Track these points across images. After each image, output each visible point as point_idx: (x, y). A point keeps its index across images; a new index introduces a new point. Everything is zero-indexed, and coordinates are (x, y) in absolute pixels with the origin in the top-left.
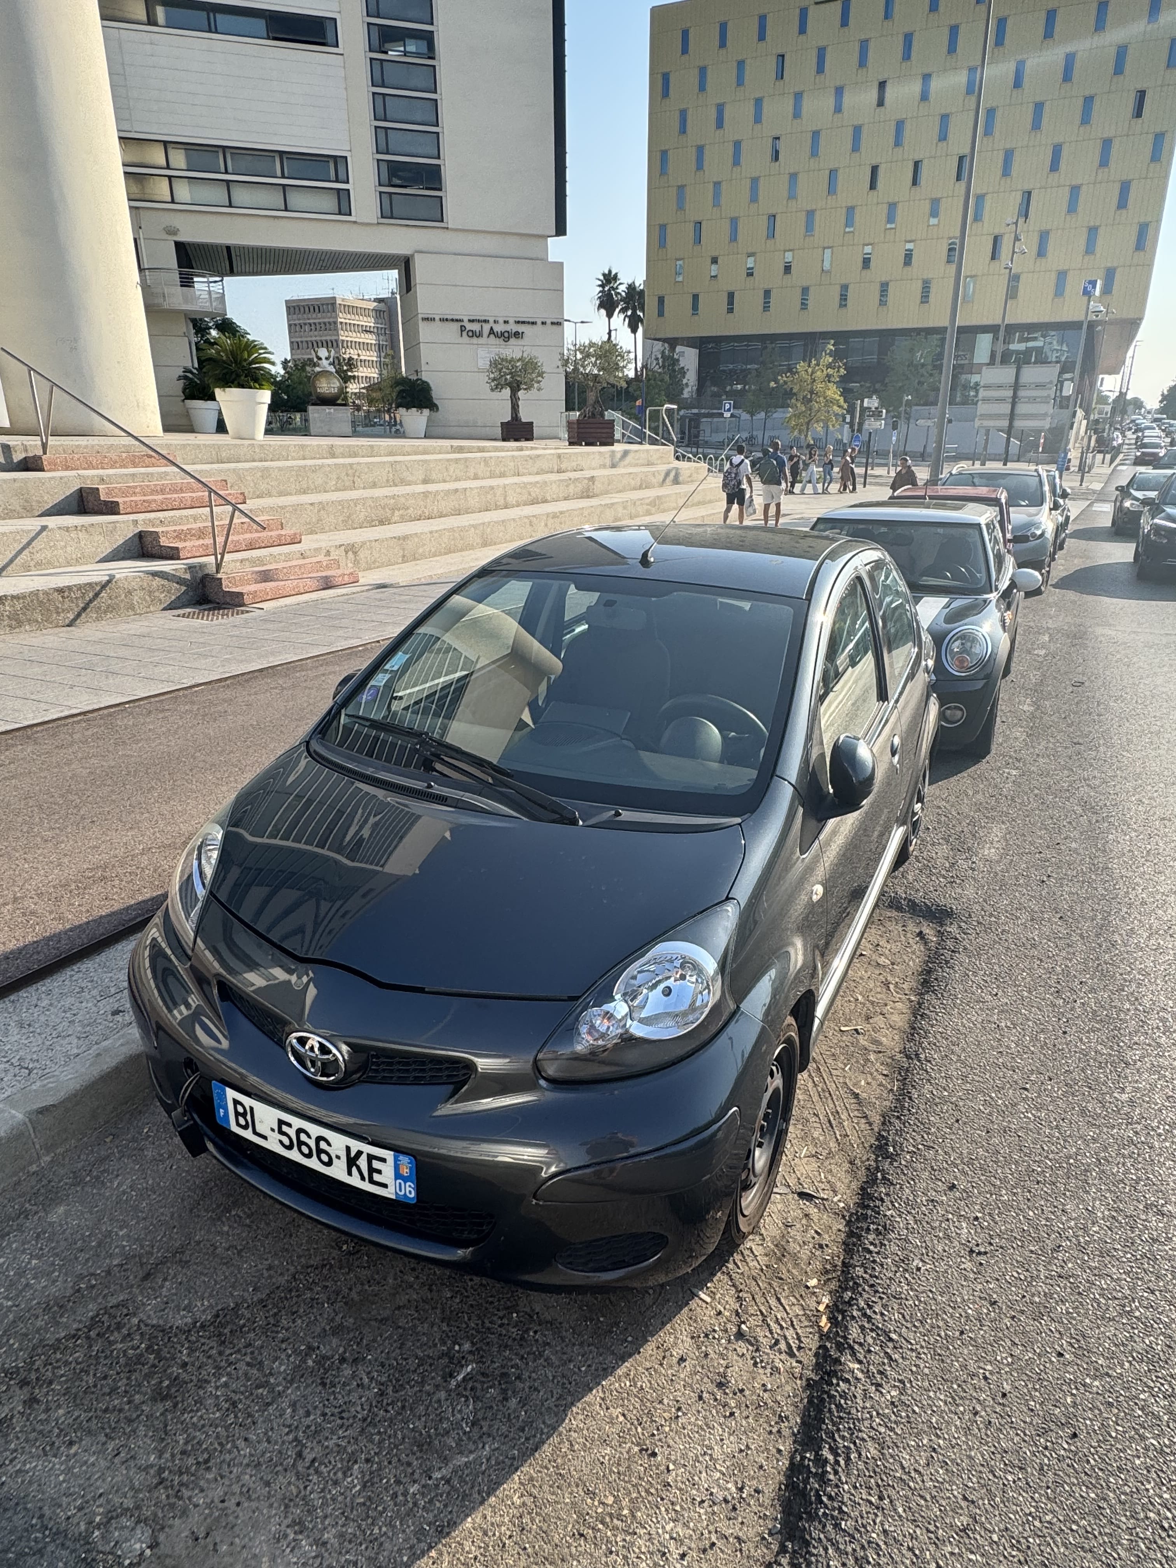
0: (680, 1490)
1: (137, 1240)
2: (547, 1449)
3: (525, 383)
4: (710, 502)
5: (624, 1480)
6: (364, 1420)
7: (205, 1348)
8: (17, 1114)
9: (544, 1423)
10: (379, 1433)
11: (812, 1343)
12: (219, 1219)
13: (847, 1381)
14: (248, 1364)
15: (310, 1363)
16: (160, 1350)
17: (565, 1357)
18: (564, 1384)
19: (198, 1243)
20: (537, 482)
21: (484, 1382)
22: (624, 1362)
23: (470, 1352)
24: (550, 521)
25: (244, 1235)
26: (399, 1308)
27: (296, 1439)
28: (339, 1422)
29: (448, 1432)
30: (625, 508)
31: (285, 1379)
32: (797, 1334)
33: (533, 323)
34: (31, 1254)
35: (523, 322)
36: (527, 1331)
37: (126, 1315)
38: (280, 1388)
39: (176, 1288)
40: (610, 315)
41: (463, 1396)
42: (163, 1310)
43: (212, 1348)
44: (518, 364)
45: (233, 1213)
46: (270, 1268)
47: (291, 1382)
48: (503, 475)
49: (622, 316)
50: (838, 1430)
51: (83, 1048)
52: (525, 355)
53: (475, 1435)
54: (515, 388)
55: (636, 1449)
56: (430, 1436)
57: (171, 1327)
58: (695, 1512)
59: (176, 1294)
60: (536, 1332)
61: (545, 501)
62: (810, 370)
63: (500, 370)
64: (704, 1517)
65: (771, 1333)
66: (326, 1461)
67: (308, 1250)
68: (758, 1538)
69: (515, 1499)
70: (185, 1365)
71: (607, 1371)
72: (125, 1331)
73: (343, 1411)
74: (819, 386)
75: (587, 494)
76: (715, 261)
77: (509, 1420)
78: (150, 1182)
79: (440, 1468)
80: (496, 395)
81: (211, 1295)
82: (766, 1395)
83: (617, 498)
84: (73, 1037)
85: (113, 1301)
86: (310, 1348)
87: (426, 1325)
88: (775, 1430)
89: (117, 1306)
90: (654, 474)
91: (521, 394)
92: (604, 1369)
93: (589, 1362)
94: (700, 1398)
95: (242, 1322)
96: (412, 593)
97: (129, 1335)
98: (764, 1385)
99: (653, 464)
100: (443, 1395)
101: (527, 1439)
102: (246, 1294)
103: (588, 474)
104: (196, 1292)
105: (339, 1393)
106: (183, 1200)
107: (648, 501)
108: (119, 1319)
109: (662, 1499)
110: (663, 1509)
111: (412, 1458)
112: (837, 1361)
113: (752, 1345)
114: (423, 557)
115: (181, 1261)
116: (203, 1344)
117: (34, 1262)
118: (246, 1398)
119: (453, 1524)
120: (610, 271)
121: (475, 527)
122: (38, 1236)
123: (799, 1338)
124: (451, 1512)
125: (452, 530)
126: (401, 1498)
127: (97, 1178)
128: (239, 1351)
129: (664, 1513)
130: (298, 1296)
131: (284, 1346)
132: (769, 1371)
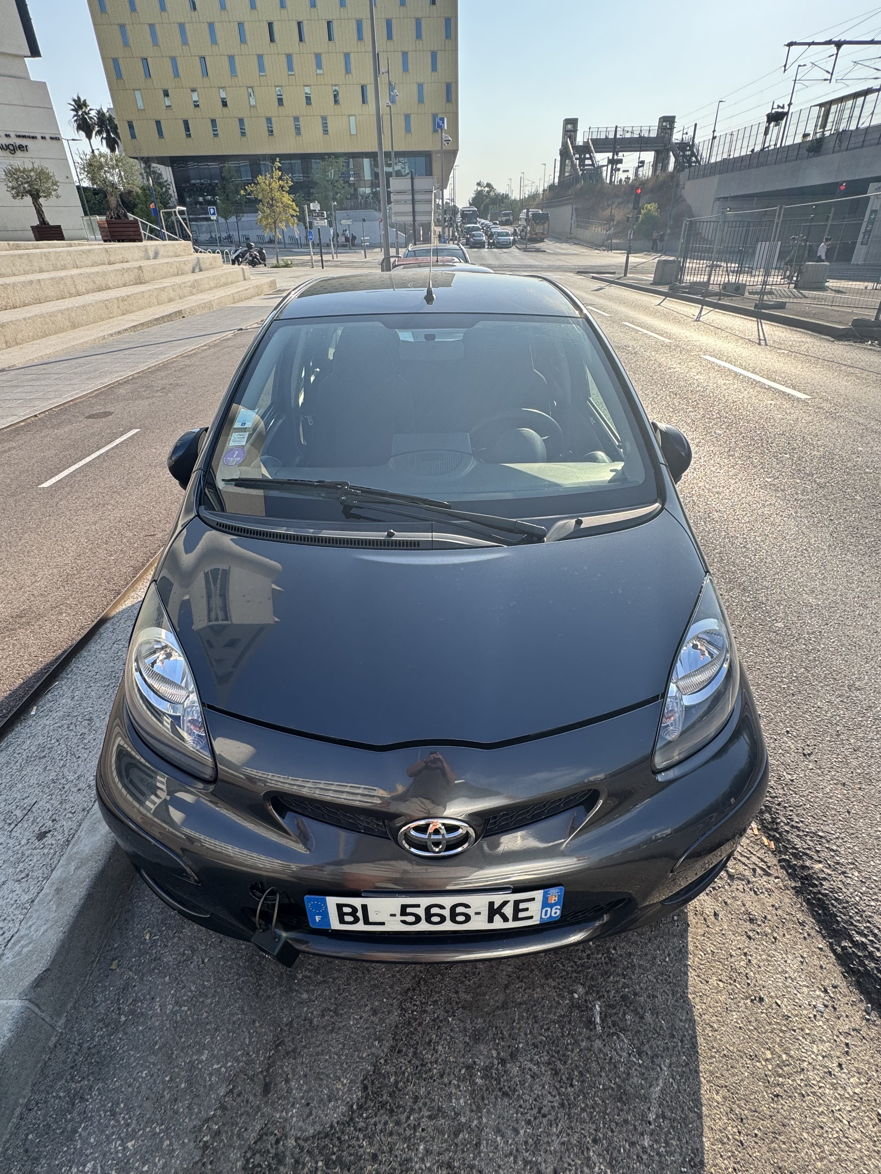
0: (797, 1016)
1: (226, 1055)
2: (700, 1040)
3: (43, 191)
4: (232, 283)
5: (762, 1033)
6: (562, 1105)
7: (379, 1127)
8: (10, 1003)
9: (681, 1021)
10: (583, 1110)
11: (772, 860)
12: (291, 990)
13: (825, 879)
14: (430, 1117)
15: (479, 1081)
16: (339, 1158)
17: (649, 957)
18: (666, 980)
19: (290, 1024)
20: (98, 272)
21: (616, 1014)
22: (686, 938)
23: (587, 993)
24: (121, 304)
25: (327, 992)
26: (506, 987)
27: (526, 1162)
28: (545, 1120)
29: (629, 1074)
30: (174, 290)
31: (472, 1111)
32: (759, 858)
33: (33, 138)
34: (120, 1138)
35: (24, 137)
36: (608, 952)
37: (277, 1142)
38: (475, 1122)
39: (305, 1083)
40: (89, 136)
41: (613, 1034)
42: (311, 1114)
43: (386, 1123)
44: (32, 174)
45: (300, 976)
46: (375, 1012)
47: (479, 1109)
48: (64, 268)
49: (99, 138)
50: (851, 917)
51: (34, 890)
52: (36, 166)
53: (648, 1062)
54: (36, 197)
55: (748, 1001)
56: (619, 1087)
57: (332, 1126)
58: (818, 1027)
59: (310, 1090)
60: (615, 949)
61: (108, 288)
62: (267, 182)
63: (17, 180)
64: (825, 1027)
65: (746, 865)
66: (566, 1165)
67: (393, 976)
68: (864, 1021)
69: (716, 1097)
70: (374, 1157)
71: (683, 953)
72: (289, 1161)
73: (540, 1109)
74: (277, 195)
75: (139, 281)
76: (166, 94)
77: (659, 1034)
78: (193, 988)
79: (649, 1109)
80: (18, 202)
81: (345, 1071)
82: (780, 912)
83: (167, 283)
84: (10, 883)
85: (252, 1136)
86: (469, 1068)
87: (538, 990)
88: (806, 935)
89: (260, 1138)
90: (185, 264)
91: (41, 200)
92: (680, 951)
93: (667, 952)
94: (749, 937)
95: (392, 1080)
96: (34, 372)
97: (297, 1162)
98: (773, 906)
99: (180, 256)
100: (598, 1043)
101: (682, 1041)
102: (373, 1050)
103: (136, 264)
104: (328, 1076)
105: (524, 1094)
106: (241, 989)
107: (189, 284)
108: (273, 1151)
109: (794, 1031)
110: (801, 1038)
111: (623, 1115)
112: (804, 867)
113: (743, 880)
114: (24, 341)
115: (288, 1053)
116: (375, 1124)
117: (130, 1144)
118: (455, 1152)
119: (698, 1151)
120: (79, 98)
121: (62, 312)
122: (114, 1114)
123: (762, 860)
124: (687, 1142)
125: (42, 316)
126: (645, 1157)
127: (132, 1012)
128: (412, 1110)
129: (804, 1040)
130: (420, 1024)
131: (446, 1080)
132: (766, 894)
